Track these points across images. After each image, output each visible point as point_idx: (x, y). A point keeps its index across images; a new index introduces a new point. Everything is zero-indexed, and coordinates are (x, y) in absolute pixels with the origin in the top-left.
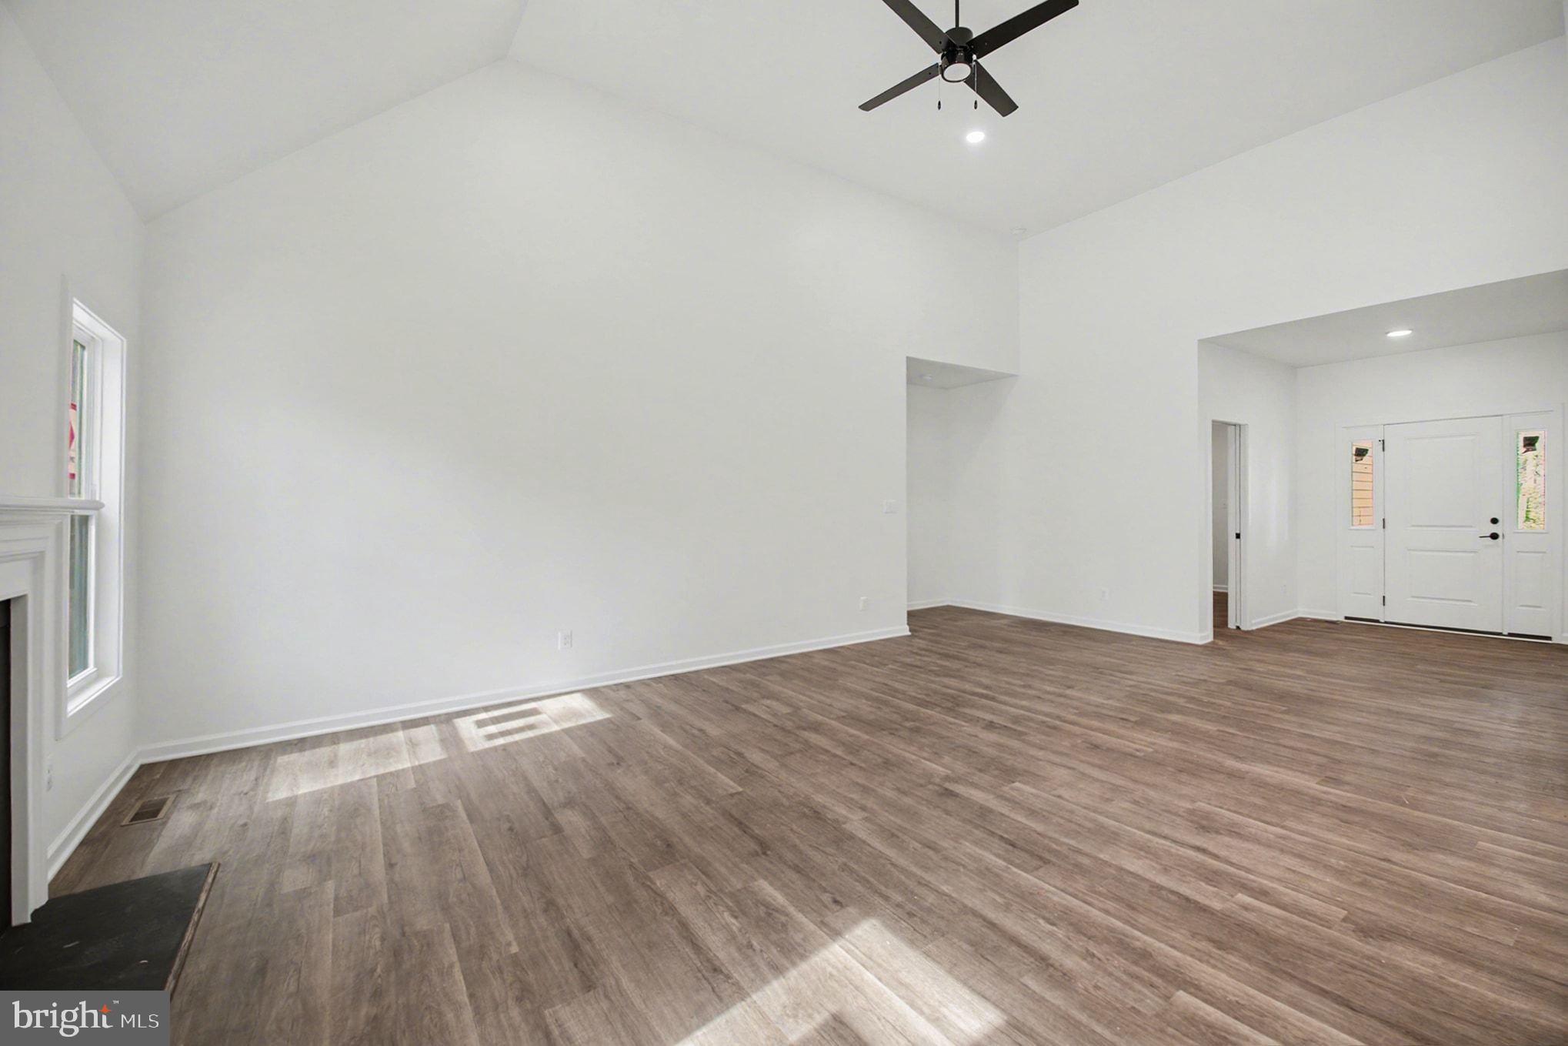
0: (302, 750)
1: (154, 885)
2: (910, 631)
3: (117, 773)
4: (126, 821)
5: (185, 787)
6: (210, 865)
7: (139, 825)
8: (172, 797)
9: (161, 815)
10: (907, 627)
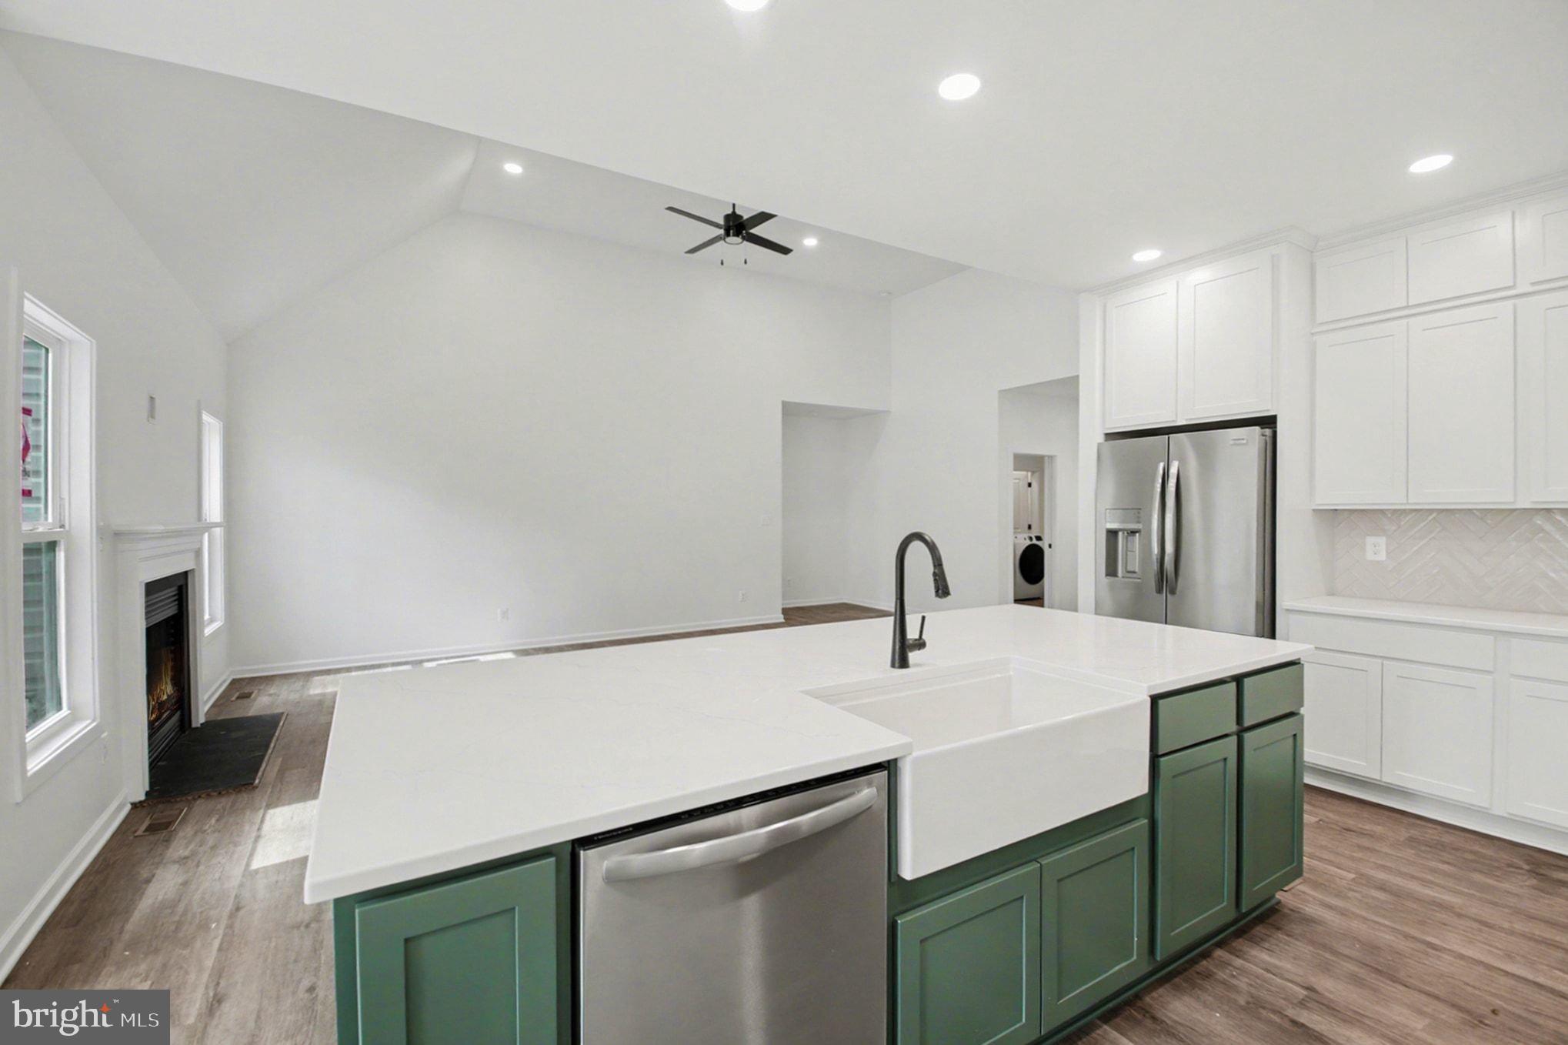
0: (329, 674)
1: (258, 720)
2: (784, 619)
3: (217, 685)
4: (234, 699)
5: (262, 687)
6: (283, 713)
7: (239, 701)
8: (256, 692)
9: (253, 696)
10: (782, 616)
